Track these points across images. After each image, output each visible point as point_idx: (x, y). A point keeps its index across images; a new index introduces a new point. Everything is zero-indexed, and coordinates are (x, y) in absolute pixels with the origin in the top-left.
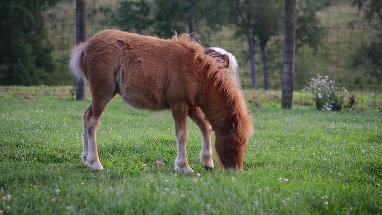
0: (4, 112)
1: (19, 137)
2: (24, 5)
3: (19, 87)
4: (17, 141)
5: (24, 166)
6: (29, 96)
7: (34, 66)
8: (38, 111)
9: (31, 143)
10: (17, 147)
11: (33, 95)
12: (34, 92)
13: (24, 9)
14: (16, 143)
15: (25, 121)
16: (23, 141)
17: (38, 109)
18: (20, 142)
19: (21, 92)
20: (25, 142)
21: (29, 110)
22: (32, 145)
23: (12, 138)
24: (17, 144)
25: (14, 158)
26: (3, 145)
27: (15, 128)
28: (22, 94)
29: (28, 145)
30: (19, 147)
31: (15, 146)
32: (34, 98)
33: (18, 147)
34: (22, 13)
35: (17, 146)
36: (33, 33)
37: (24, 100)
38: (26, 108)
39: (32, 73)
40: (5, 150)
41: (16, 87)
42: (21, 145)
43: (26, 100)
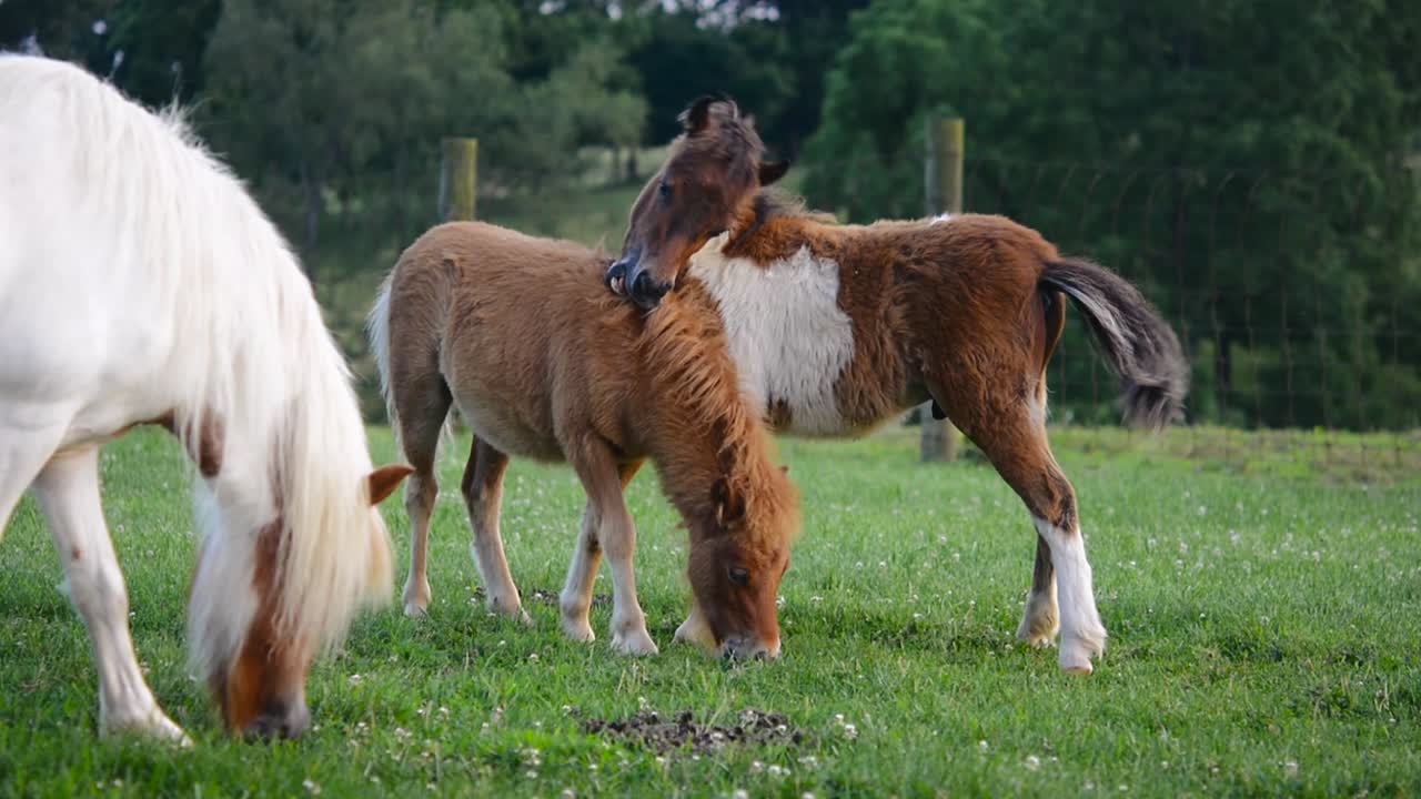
0: (1290, 530)
1: (1357, 625)
2: (1342, 131)
3: (1331, 436)
4: (1351, 643)
5: (1384, 735)
6: (1371, 471)
7: (1374, 355)
8: (1414, 529)
9: (1405, 652)
10: (1353, 663)
11: (1385, 466)
12: (1388, 455)
13: (1344, 145)
14: (1345, 649)
15: (1371, 567)
16: (1373, 640)
17: (1415, 521)
18: (1363, 646)
19: (1338, 453)
20: (1381, 646)
21: (1380, 522)
22: (1407, 659)
23: (1332, 627)
24: (1350, 653)
25: (1343, 707)
26: (1300, 655)
27: (1338, 593)
28: (1343, 462)
29: (1393, 658)
30: (1360, 664)
31: (1343, 661)
32: (1387, 475)
33: (1356, 664)
34: (1333, 159)
35: (1351, 659)
36: (1374, 232)
37: (1352, 485)
38: (1368, 518)
39: (1366, 383)
40: (1309, 673)
41: (1318, 436)
42: (1366, 655)
43: (1365, 488)
